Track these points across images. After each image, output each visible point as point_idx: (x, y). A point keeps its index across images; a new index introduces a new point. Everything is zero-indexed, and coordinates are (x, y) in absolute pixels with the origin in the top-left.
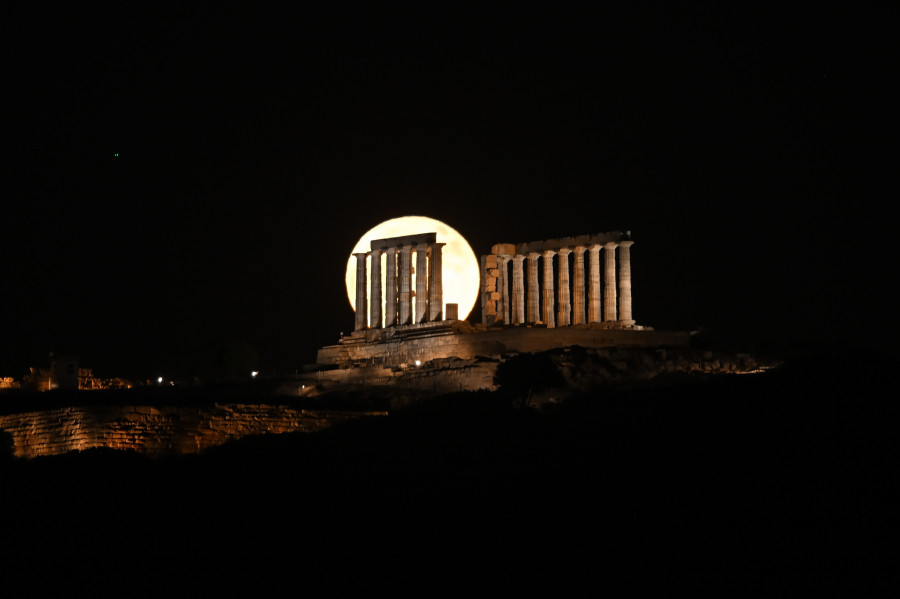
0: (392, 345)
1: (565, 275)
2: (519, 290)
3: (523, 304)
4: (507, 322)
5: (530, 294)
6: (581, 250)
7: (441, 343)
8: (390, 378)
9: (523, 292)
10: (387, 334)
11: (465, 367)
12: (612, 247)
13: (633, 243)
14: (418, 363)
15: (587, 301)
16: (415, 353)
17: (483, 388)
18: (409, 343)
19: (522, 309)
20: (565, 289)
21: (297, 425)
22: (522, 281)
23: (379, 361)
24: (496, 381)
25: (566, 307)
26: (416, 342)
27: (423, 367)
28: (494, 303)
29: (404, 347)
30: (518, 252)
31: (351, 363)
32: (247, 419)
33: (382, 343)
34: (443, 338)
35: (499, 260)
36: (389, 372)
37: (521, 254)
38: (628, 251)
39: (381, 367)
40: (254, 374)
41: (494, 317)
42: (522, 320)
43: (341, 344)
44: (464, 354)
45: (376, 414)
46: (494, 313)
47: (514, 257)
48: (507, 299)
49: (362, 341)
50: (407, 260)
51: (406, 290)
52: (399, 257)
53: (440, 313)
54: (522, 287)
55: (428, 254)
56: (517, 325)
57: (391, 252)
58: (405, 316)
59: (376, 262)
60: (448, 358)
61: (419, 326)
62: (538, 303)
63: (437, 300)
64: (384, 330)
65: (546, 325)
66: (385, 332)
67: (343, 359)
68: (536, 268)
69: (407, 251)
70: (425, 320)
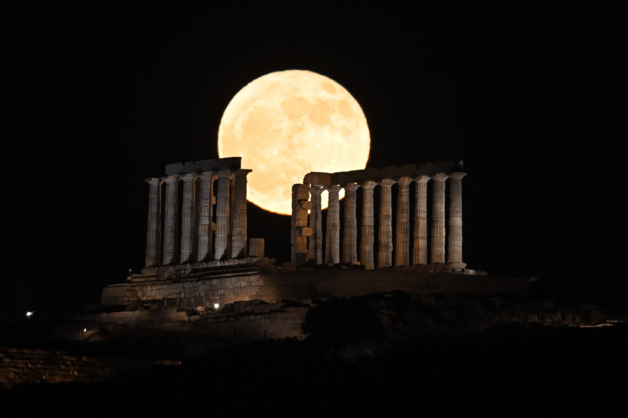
0: (188, 285)
1: (387, 209)
2: (334, 225)
3: (338, 241)
4: (320, 261)
5: (347, 231)
6: (406, 181)
7: (243, 284)
8: (184, 322)
9: (339, 228)
10: (182, 272)
11: (271, 312)
12: (442, 179)
13: (465, 174)
14: (217, 306)
15: (412, 239)
16: (214, 295)
18: (207, 283)
19: (337, 246)
20: (387, 226)
21: (76, 373)
22: (337, 215)
23: (172, 303)
24: (305, 328)
25: (387, 246)
26: (215, 282)
27: (221, 311)
28: (305, 240)
29: (202, 288)
31: (139, 305)
32: (20, 365)
33: (176, 282)
34: (246, 278)
35: (311, 190)
36: (183, 315)
37: (336, 183)
38: (460, 183)
39: (175, 310)
40: (29, 314)
41: (305, 255)
42: (337, 260)
43: (129, 282)
44: (270, 297)
45: (167, 363)
46: (305, 251)
47: (330, 187)
48: (320, 235)
49: (153, 279)
50: (207, 188)
51: (205, 221)
52: (198, 184)
53: (243, 250)
54: (338, 221)
55: (231, 181)
56: (331, 265)
57: (189, 178)
58: (203, 252)
59: (171, 190)
60: (251, 302)
61: (219, 264)
62: (355, 240)
63: (240, 234)
64: (179, 267)
65: (365, 266)
66: (180, 270)
67: (131, 299)
68: (355, 200)
69: (207, 178)
70: (226, 256)
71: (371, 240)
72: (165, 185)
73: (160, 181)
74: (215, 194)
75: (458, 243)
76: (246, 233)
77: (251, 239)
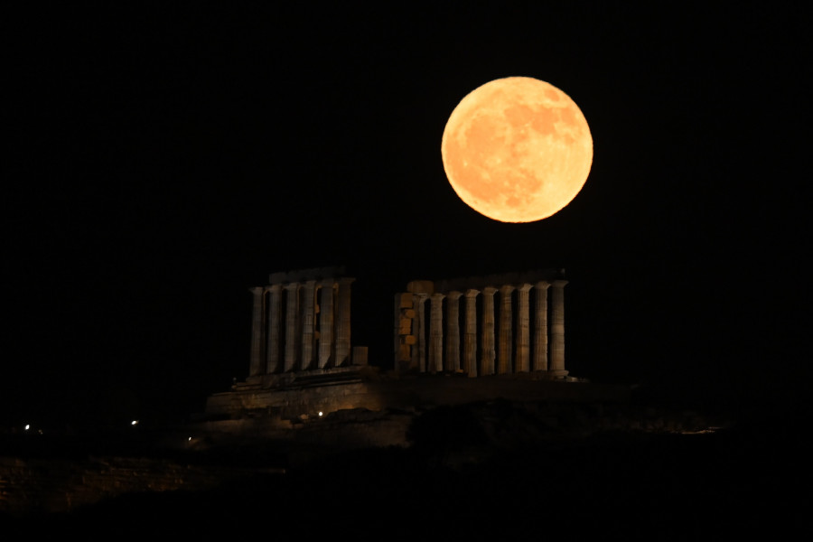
0: (292, 393)
1: (490, 317)
2: (436, 334)
3: (441, 349)
4: (423, 369)
5: (450, 339)
6: (509, 289)
7: (347, 392)
8: (288, 430)
9: (441, 336)
10: (286, 380)
11: (375, 419)
12: (544, 287)
13: (567, 282)
14: (321, 414)
15: (515, 347)
16: (318, 403)
17: (394, 444)
18: (311, 391)
19: (440, 354)
20: (490, 334)
21: (181, 482)
22: (440, 323)
23: (276, 411)
24: (409, 437)
25: (490, 354)
26: (318, 390)
27: (324, 419)
28: (408, 349)
29: (305, 396)
30: (436, 290)
31: (244, 413)
32: (125, 474)
33: (280, 390)
34: (349, 386)
35: (415, 299)
36: (288, 424)
37: (439, 292)
38: (562, 291)
39: (279, 418)
40: (134, 423)
41: (408, 363)
42: (440, 368)
43: (234, 391)
44: (373, 405)
46: (409, 359)
47: (433, 295)
48: (423, 344)
49: (257, 387)
50: (311, 297)
51: (309, 330)
52: (302, 293)
53: (347, 358)
54: (440, 329)
55: (334, 290)
56: (434, 373)
57: (292, 287)
58: (307, 360)
59: (275, 299)
60: (355, 410)
61: (322, 373)
62: (458, 348)
63: (344, 342)
64: (284, 375)
65: (467, 374)
66: (285, 378)
67: (236, 407)
68: (457, 308)
69: (311, 287)
70: (330, 365)
71: (474, 348)
72: (268, 294)
73: (264, 290)
74: (319, 303)
75: (560, 351)
76: (349, 341)
77: (355, 348)
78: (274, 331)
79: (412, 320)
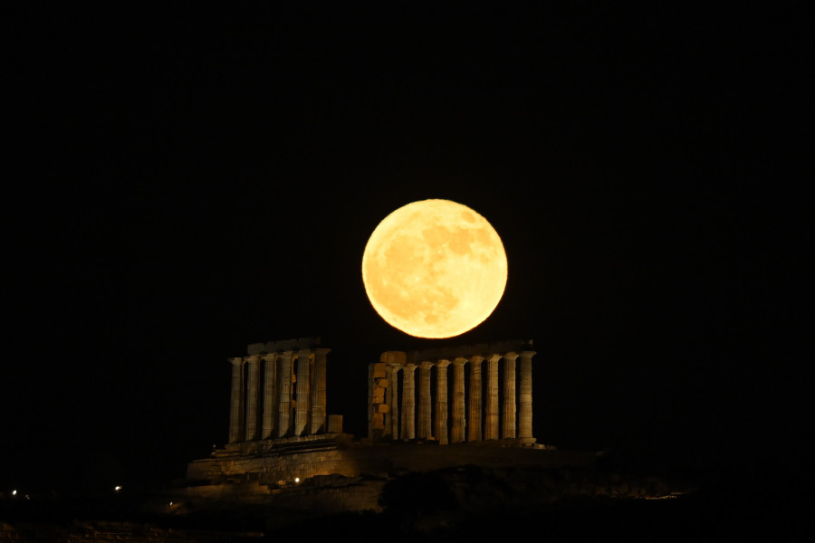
0: (269, 460)
1: (460, 387)
2: (409, 402)
3: (413, 417)
4: (396, 437)
5: (422, 407)
6: (478, 360)
7: (323, 459)
8: (266, 495)
9: (414, 405)
10: (264, 447)
11: (350, 485)
12: (513, 357)
13: (535, 353)
14: (297, 480)
15: (485, 415)
16: (295, 470)
17: (368, 509)
18: (288, 458)
19: (412, 423)
20: (460, 403)
22: (413, 392)
23: (254, 477)
24: (380, 503)
25: (460, 422)
26: (295, 457)
27: (301, 484)
28: (382, 417)
29: (283, 463)
30: (409, 361)
31: (223, 479)
32: (109, 537)
33: (258, 457)
34: (325, 453)
35: (388, 369)
36: (265, 489)
37: (412, 362)
38: (530, 361)
39: (257, 484)
40: (117, 488)
41: (381, 431)
42: (412, 436)
43: (213, 457)
44: (348, 471)
45: (250, 534)
46: (382, 427)
47: (405, 366)
48: (396, 412)
49: (236, 454)
50: (288, 367)
51: (286, 399)
52: (279, 363)
53: (322, 426)
54: (413, 398)
55: (311, 360)
56: (406, 440)
57: (270, 358)
58: (284, 428)
59: (253, 369)
60: (330, 476)
61: (299, 440)
62: (430, 416)
63: (319, 410)
64: (261, 443)
65: (438, 442)
66: (263, 445)
67: (215, 473)
68: (429, 378)
69: (288, 357)
70: (306, 433)
71: (445, 416)
72: (247, 364)
73: (243, 360)
74: (296, 373)
75: (528, 419)
76: (324, 410)
77: (330, 416)
78: (252, 400)
79: (386, 389)
